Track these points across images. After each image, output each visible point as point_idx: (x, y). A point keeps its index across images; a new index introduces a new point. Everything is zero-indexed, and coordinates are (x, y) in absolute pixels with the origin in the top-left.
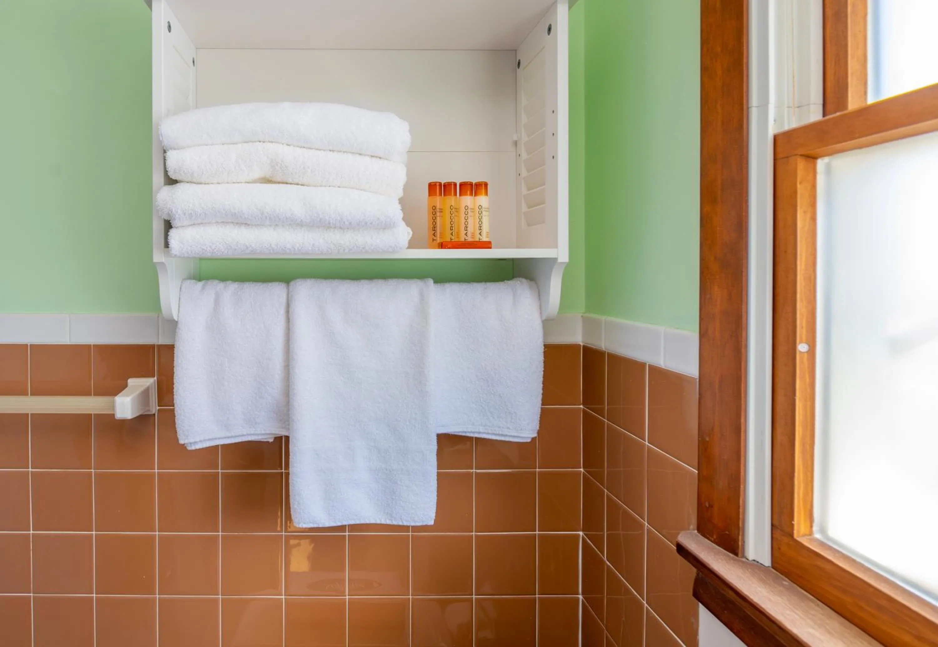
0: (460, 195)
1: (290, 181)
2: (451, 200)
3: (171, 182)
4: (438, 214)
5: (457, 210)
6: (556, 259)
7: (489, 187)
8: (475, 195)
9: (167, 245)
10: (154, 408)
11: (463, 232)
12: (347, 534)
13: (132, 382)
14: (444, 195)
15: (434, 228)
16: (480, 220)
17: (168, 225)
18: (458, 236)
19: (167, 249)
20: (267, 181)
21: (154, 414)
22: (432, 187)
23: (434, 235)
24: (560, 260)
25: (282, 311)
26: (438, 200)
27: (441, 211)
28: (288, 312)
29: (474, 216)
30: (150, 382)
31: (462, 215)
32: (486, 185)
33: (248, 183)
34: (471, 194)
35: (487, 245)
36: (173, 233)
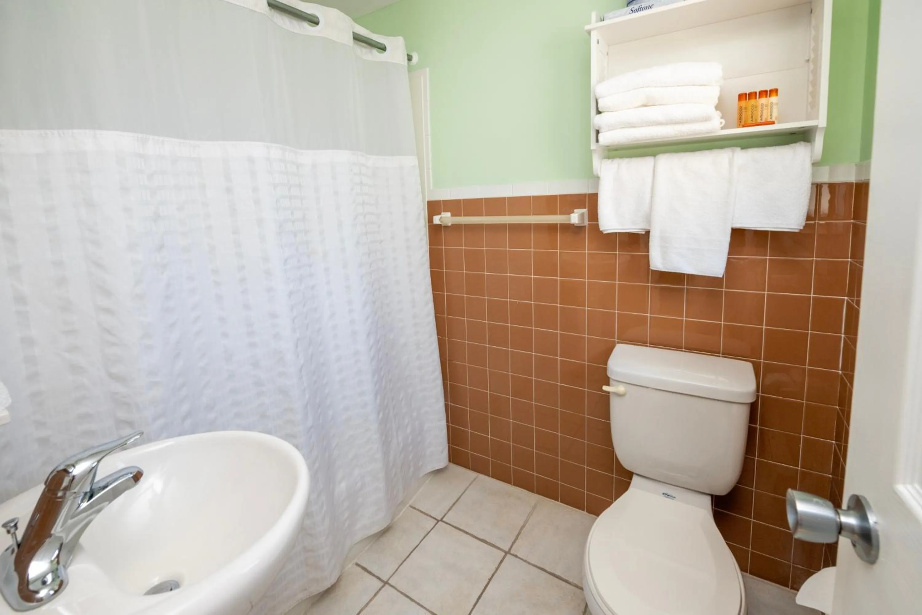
0: (759, 98)
1: (656, 104)
2: (752, 102)
3: (599, 112)
4: (744, 111)
5: (756, 107)
6: (817, 126)
7: (779, 91)
8: (770, 96)
9: (597, 141)
10: (586, 223)
11: (760, 118)
12: (685, 287)
13: (576, 211)
14: (749, 99)
15: (740, 119)
16: (771, 111)
17: (598, 132)
18: (756, 120)
19: (597, 143)
20: (645, 106)
21: (586, 226)
22: (742, 97)
23: (740, 122)
24: (820, 126)
25: (651, 170)
26: (743, 103)
27: (746, 108)
28: (654, 171)
29: (768, 109)
30: (585, 211)
31: (760, 109)
32: (776, 90)
33: (635, 108)
34: (766, 97)
35: (773, 123)
36: (600, 135)
